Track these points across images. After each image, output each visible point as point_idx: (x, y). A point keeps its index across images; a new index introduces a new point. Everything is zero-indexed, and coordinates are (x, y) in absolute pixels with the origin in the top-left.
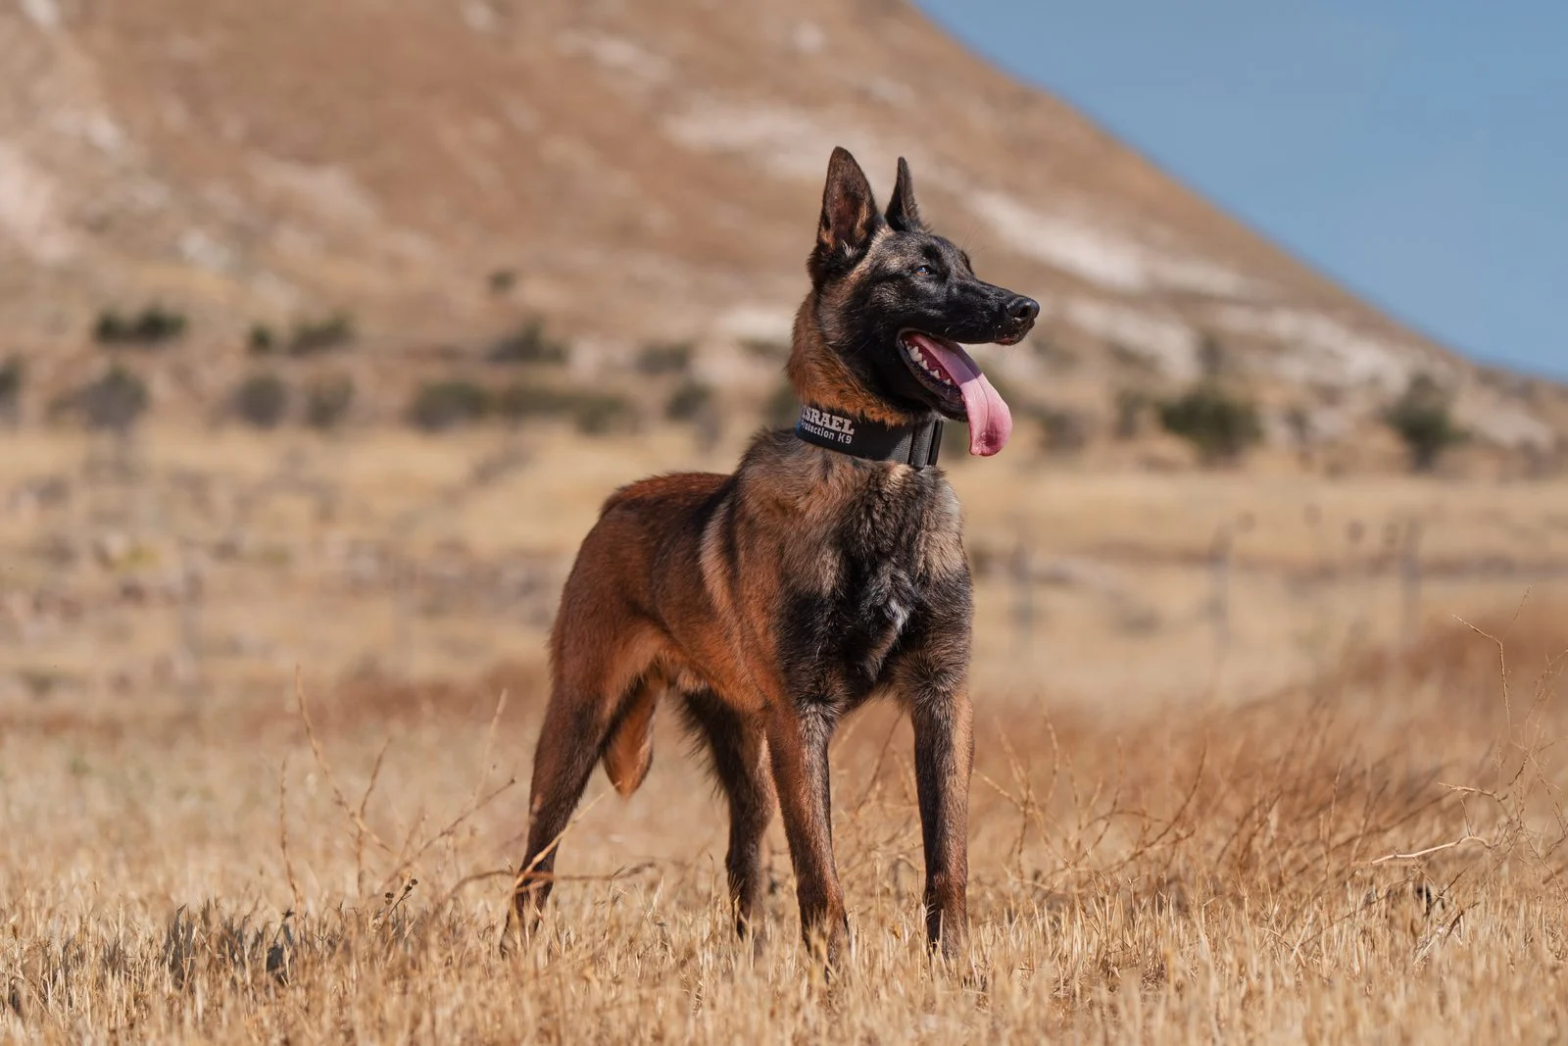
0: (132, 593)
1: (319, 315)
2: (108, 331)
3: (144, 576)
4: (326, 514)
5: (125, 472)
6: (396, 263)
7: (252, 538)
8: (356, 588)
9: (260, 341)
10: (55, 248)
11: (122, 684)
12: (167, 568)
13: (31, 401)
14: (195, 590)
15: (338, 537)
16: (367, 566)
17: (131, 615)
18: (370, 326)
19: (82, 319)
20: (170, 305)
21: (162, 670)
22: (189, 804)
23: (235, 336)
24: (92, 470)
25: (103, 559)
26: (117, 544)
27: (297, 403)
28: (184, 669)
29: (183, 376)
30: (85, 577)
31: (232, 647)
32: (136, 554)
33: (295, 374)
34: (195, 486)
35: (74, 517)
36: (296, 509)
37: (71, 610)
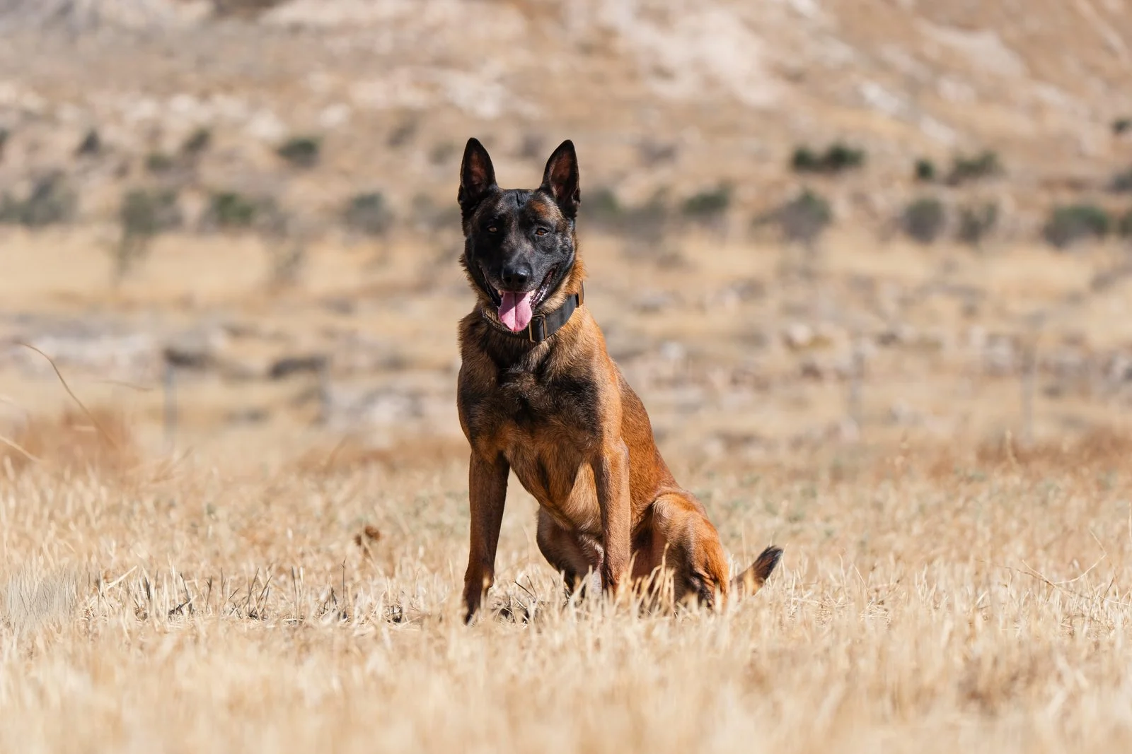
0: (811, 372)
1: (971, 151)
2: (802, 161)
3: (822, 359)
4: (970, 312)
5: (809, 275)
6: (1036, 109)
7: (910, 330)
8: (994, 372)
9: (924, 171)
10: (763, 93)
11: (797, 443)
12: (839, 354)
13: (737, 218)
14: (858, 372)
15: (978, 332)
16: (1003, 353)
17: (810, 389)
18: (1013, 163)
19: (781, 151)
20: (851, 142)
21: (833, 432)
23: (906, 167)
24: (784, 272)
25: (790, 344)
26: (800, 332)
27: (952, 220)
28: (850, 434)
29: (860, 199)
30: (775, 359)
31: (891, 417)
32: (818, 342)
33: (951, 199)
34: (864, 286)
35: (766, 313)
36: (947, 307)
37: (762, 385)
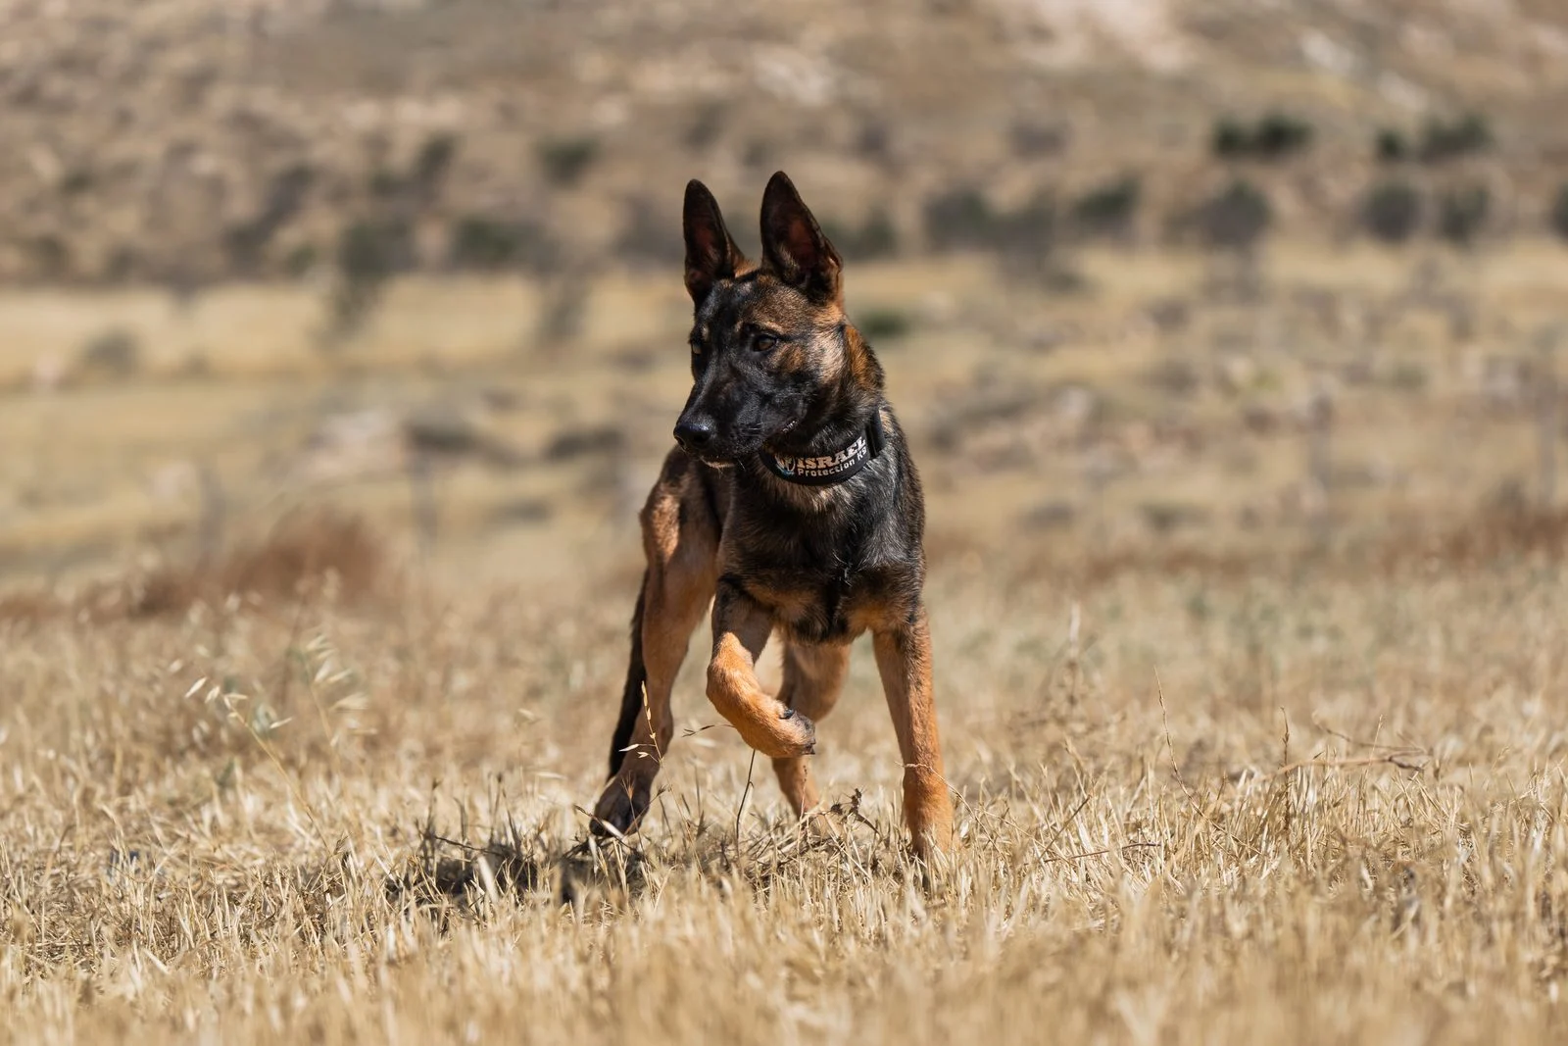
0: (1260, 422)
1: (1449, 117)
2: (1228, 142)
3: (1269, 401)
4: (1462, 330)
5: (1249, 292)
6: (1533, 60)
7: (1384, 359)
8: (1497, 410)
9: (1389, 147)
10: (1168, 56)
11: (1249, 518)
12: (1296, 394)
13: (1146, 221)
14: (1324, 415)
15: (1473, 358)
16: (1506, 385)
17: (1251, 442)
18: (1505, 129)
19: (1198, 128)
20: (1293, 110)
21: (1289, 500)
22: (1320, 645)
23: (1361, 142)
24: (1213, 291)
25: (1226, 385)
26: (1240, 368)
27: (1430, 211)
28: (1312, 500)
29: (1308, 189)
30: (1207, 406)
31: (1362, 477)
32: (1263, 379)
33: (1425, 182)
34: (1322, 304)
35: (1193, 345)
36: (1430, 325)
37: (1193, 441)
